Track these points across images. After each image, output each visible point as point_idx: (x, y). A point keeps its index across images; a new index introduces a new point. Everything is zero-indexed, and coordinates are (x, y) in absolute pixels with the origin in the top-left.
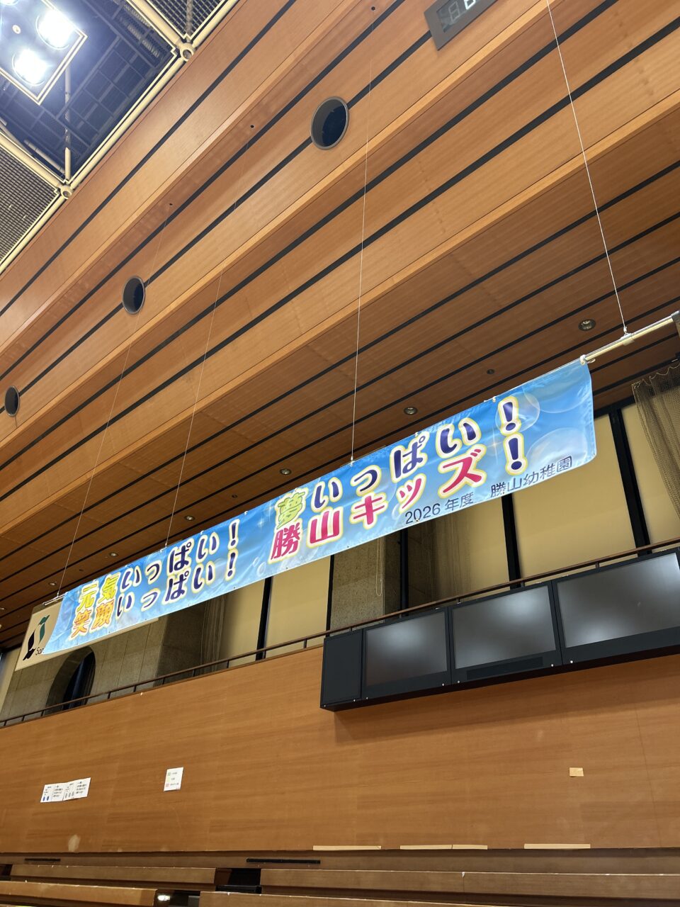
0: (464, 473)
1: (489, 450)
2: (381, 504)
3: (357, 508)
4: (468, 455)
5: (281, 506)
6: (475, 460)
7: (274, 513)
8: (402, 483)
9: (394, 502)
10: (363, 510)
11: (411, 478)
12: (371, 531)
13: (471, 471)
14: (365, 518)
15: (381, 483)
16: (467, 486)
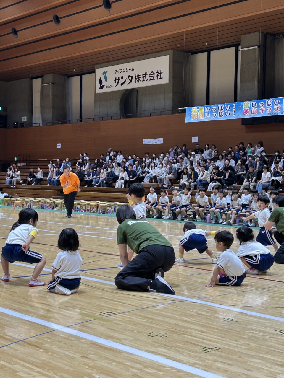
0: (277, 109)
1: (281, 106)
2: (264, 110)
3: (260, 110)
4: (278, 106)
5: (244, 104)
6: (279, 108)
7: (243, 105)
8: (268, 107)
9: (266, 111)
10: (261, 110)
11: (269, 107)
12: (263, 114)
13: (278, 109)
14: (261, 112)
15: (264, 106)
16: (277, 111)
